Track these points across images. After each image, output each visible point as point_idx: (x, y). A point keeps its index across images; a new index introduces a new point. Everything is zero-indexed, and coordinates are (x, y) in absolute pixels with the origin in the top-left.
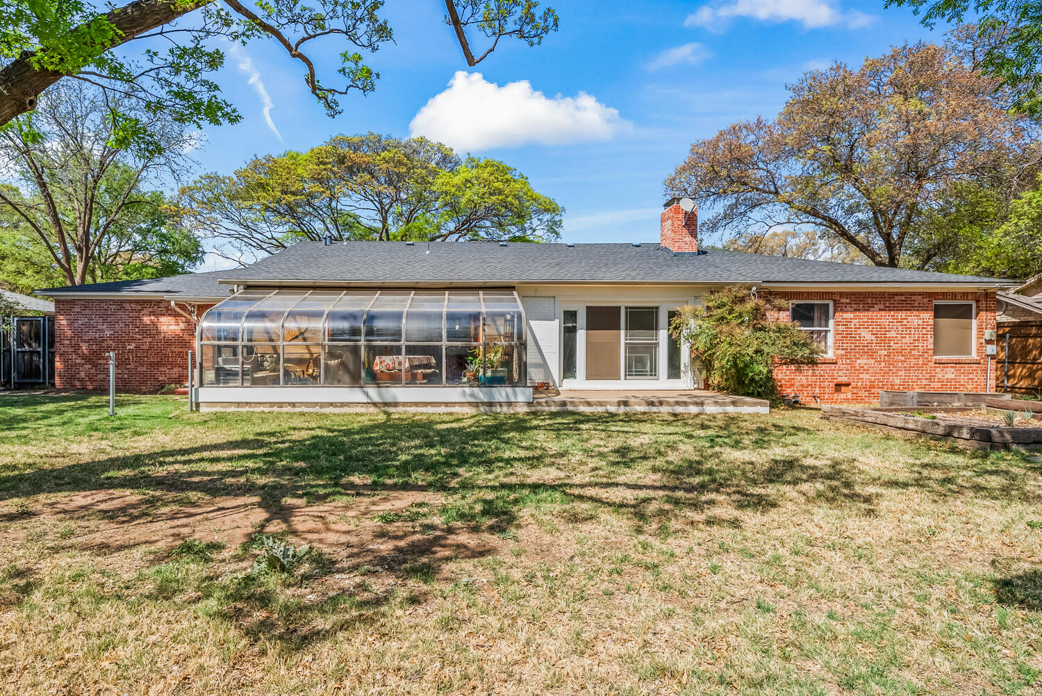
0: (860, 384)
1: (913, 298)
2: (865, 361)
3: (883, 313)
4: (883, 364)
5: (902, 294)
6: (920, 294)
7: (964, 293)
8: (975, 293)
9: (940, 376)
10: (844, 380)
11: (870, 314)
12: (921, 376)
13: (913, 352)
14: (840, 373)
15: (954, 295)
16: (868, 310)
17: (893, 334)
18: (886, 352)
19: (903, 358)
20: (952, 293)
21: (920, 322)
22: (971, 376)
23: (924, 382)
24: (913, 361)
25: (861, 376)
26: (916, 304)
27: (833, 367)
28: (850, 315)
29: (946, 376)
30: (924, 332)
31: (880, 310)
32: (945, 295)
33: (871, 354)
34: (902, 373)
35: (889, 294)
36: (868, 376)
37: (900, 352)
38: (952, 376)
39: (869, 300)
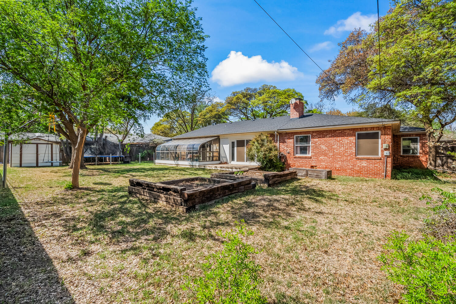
0: (321, 166)
1: (345, 131)
2: (323, 158)
3: (331, 138)
4: (331, 159)
5: (339, 130)
6: (348, 129)
7: (372, 128)
8: (378, 127)
9: (359, 164)
10: (314, 164)
11: (325, 139)
12: (349, 164)
13: (345, 154)
14: (313, 162)
15: (366, 129)
16: (324, 137)
17: (335, 146)
18: (332, 154)
19: (340, 157)
20: (365, 128)
21: (348, 141)
22: (376, 165)
23: (351, 167)
24: (345, 158)
25: (321, 163)
26: (347, 134)
27: (310, 159)
28: (317, 140)
29: (362, 165)
30: (351, 145)
31: (330, 137)
32: (361, 129)
33: (326, 155)
34: (340, 163)
35: (334, 130)
36: (324, 163)
37: (339, 154)
38: (365, 165)
39: (325, 133)
